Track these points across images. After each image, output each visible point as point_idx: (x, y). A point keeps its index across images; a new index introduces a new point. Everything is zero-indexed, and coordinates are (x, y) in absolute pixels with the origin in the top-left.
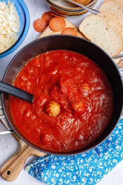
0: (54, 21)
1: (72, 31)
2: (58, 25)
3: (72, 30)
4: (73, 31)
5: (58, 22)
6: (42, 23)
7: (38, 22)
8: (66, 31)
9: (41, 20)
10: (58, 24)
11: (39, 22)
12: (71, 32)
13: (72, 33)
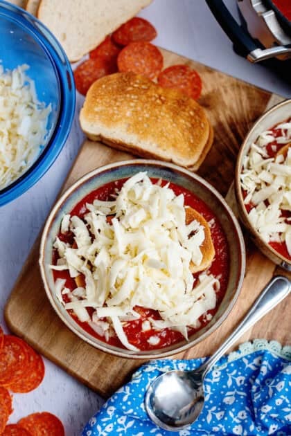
0: (130, 56)
1: (183, 74)
2: (141, 64)
3: (182, 71)
4: (188, 73)
5: (138, 56)
6: (94, 71)
7: (84, 73)
8: (167, 78)
9: (89, 64)
10: (143, 61)
11: (87, 72)
12: (183, 77)
13: (186, 78)
